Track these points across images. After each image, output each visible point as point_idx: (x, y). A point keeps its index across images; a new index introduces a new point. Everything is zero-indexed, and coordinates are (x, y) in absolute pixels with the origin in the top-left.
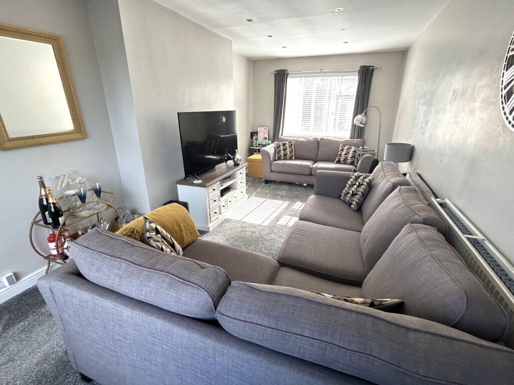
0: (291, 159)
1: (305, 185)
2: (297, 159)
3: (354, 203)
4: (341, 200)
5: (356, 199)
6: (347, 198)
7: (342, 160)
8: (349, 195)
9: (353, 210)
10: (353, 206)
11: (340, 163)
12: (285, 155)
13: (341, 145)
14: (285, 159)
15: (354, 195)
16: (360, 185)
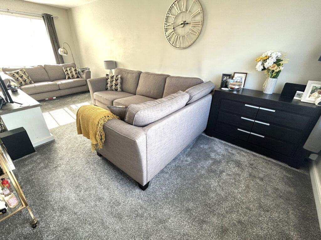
0: (31, 83)
1: (55, 98)
2: (35, 82)
3: (119, 88)
4: (108, 90)
5: (119, 86)
6: (113, 88)
7: (71, 76)
8: (114, 86)
9: (120, 91)
10: (119, 90)
11: (70, 79)
12: (25, 81)
13: (63, 68)
14: (26, 84)
15: (116, 85)
16: (116, 80)
